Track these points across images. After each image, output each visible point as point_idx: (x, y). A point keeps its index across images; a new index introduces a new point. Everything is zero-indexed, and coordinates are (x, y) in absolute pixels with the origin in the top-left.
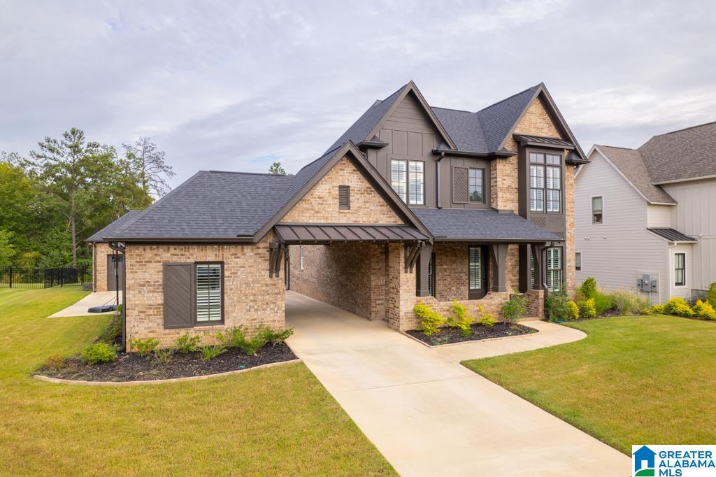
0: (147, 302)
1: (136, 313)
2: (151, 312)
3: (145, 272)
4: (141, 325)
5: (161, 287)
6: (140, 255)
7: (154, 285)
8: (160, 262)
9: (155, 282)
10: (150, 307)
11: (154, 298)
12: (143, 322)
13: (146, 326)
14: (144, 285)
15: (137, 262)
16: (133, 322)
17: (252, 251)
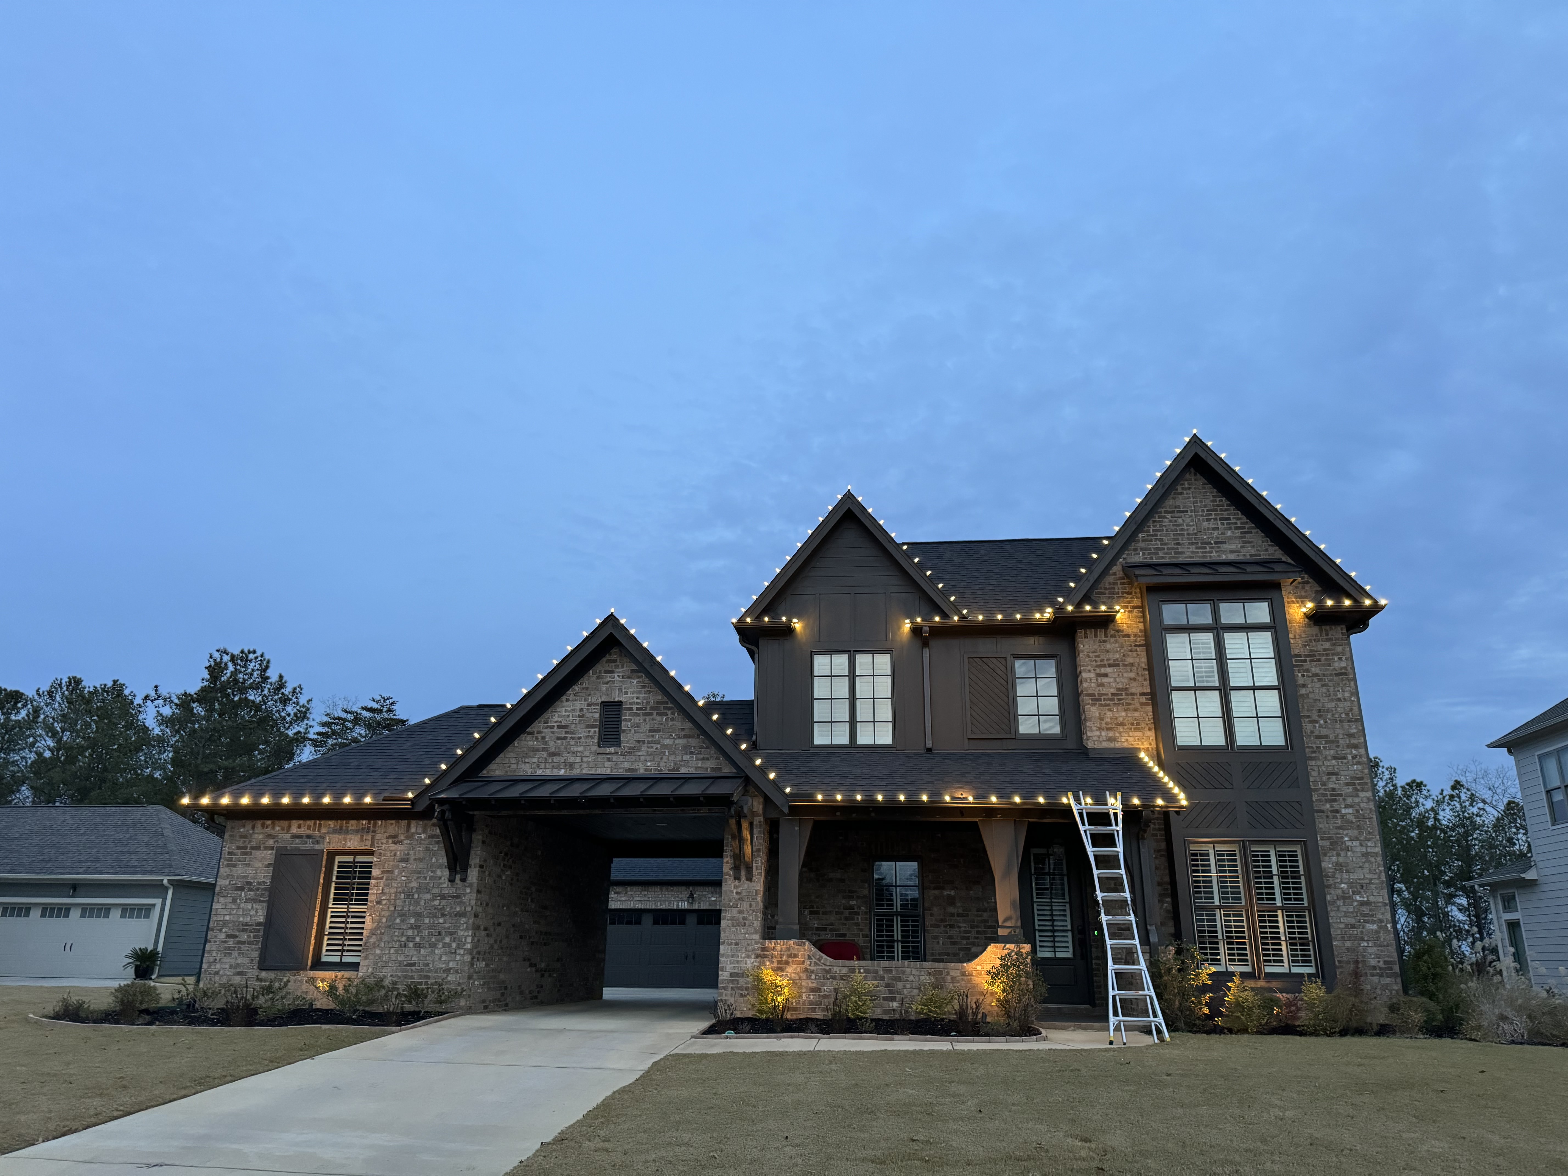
0: (241, 919)
1: (222, 936)
2: (244, 937)
3: (248, 865)
4: (225, 960)
5: (267, 893)
6: (245, 837)
7: (258, 889)
8: (272, 848)
9: (259, 883)
10: (244, 927)
11: (253, 912)
12: (230, 954)
13: (233, 961)
14: (241, 889)
15: (238, 848)
16: (214, 954)
17: (424, 832)
